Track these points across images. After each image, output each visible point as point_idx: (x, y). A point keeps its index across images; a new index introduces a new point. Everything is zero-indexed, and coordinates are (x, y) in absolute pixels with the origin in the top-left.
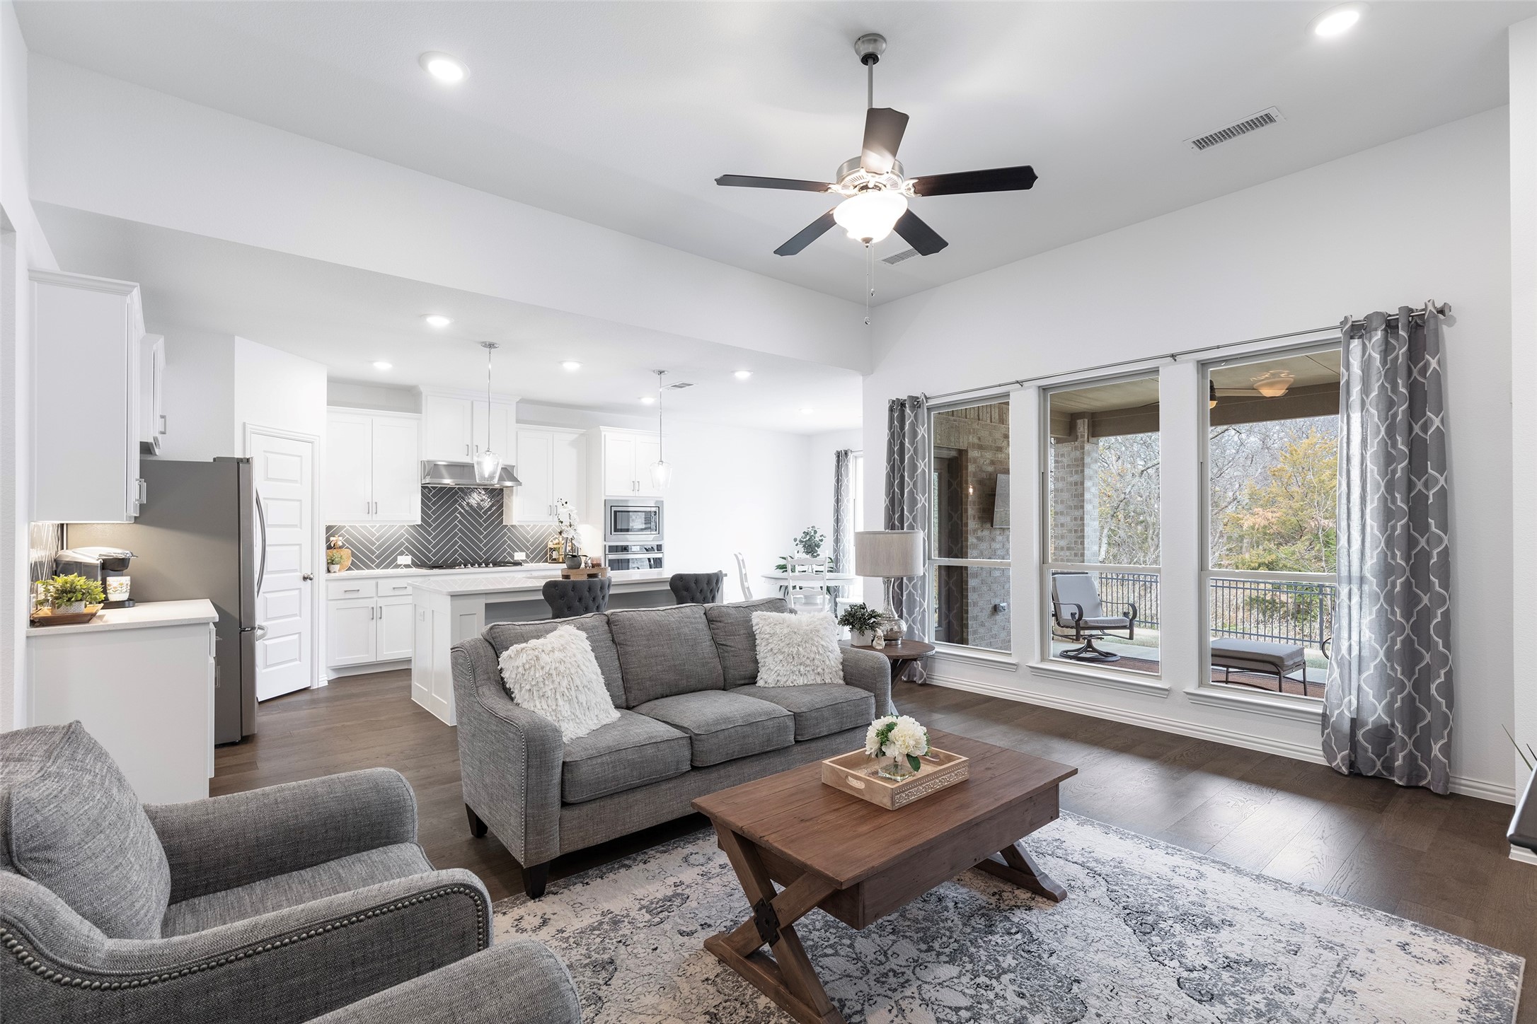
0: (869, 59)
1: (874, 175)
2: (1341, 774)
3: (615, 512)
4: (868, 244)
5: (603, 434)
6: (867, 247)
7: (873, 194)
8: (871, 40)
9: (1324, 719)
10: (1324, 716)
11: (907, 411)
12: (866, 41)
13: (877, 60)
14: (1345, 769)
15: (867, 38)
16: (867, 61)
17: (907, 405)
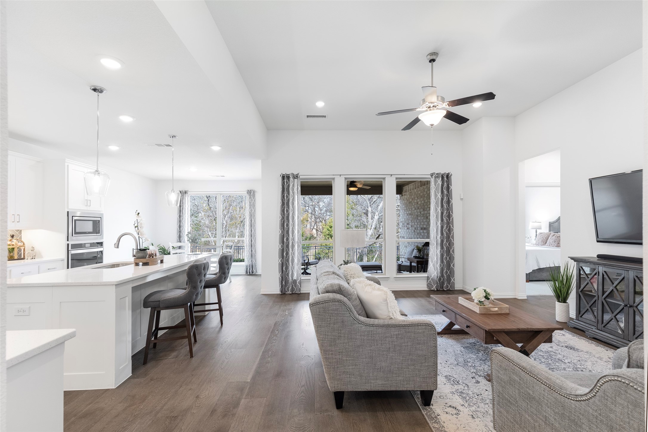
2: (435, 291)
3: (75, 220)
5: (66, 164)
6: (432, 127)
7: (433, 110)
8: (432, 55)
9: (428, 278)
10: (428, 277)
11: (291, 179)
12: (430, 55)
13: (435, 60)
14: (436, 289)
15: (431, 54)
16: (431, 62)
17: (291, 177)
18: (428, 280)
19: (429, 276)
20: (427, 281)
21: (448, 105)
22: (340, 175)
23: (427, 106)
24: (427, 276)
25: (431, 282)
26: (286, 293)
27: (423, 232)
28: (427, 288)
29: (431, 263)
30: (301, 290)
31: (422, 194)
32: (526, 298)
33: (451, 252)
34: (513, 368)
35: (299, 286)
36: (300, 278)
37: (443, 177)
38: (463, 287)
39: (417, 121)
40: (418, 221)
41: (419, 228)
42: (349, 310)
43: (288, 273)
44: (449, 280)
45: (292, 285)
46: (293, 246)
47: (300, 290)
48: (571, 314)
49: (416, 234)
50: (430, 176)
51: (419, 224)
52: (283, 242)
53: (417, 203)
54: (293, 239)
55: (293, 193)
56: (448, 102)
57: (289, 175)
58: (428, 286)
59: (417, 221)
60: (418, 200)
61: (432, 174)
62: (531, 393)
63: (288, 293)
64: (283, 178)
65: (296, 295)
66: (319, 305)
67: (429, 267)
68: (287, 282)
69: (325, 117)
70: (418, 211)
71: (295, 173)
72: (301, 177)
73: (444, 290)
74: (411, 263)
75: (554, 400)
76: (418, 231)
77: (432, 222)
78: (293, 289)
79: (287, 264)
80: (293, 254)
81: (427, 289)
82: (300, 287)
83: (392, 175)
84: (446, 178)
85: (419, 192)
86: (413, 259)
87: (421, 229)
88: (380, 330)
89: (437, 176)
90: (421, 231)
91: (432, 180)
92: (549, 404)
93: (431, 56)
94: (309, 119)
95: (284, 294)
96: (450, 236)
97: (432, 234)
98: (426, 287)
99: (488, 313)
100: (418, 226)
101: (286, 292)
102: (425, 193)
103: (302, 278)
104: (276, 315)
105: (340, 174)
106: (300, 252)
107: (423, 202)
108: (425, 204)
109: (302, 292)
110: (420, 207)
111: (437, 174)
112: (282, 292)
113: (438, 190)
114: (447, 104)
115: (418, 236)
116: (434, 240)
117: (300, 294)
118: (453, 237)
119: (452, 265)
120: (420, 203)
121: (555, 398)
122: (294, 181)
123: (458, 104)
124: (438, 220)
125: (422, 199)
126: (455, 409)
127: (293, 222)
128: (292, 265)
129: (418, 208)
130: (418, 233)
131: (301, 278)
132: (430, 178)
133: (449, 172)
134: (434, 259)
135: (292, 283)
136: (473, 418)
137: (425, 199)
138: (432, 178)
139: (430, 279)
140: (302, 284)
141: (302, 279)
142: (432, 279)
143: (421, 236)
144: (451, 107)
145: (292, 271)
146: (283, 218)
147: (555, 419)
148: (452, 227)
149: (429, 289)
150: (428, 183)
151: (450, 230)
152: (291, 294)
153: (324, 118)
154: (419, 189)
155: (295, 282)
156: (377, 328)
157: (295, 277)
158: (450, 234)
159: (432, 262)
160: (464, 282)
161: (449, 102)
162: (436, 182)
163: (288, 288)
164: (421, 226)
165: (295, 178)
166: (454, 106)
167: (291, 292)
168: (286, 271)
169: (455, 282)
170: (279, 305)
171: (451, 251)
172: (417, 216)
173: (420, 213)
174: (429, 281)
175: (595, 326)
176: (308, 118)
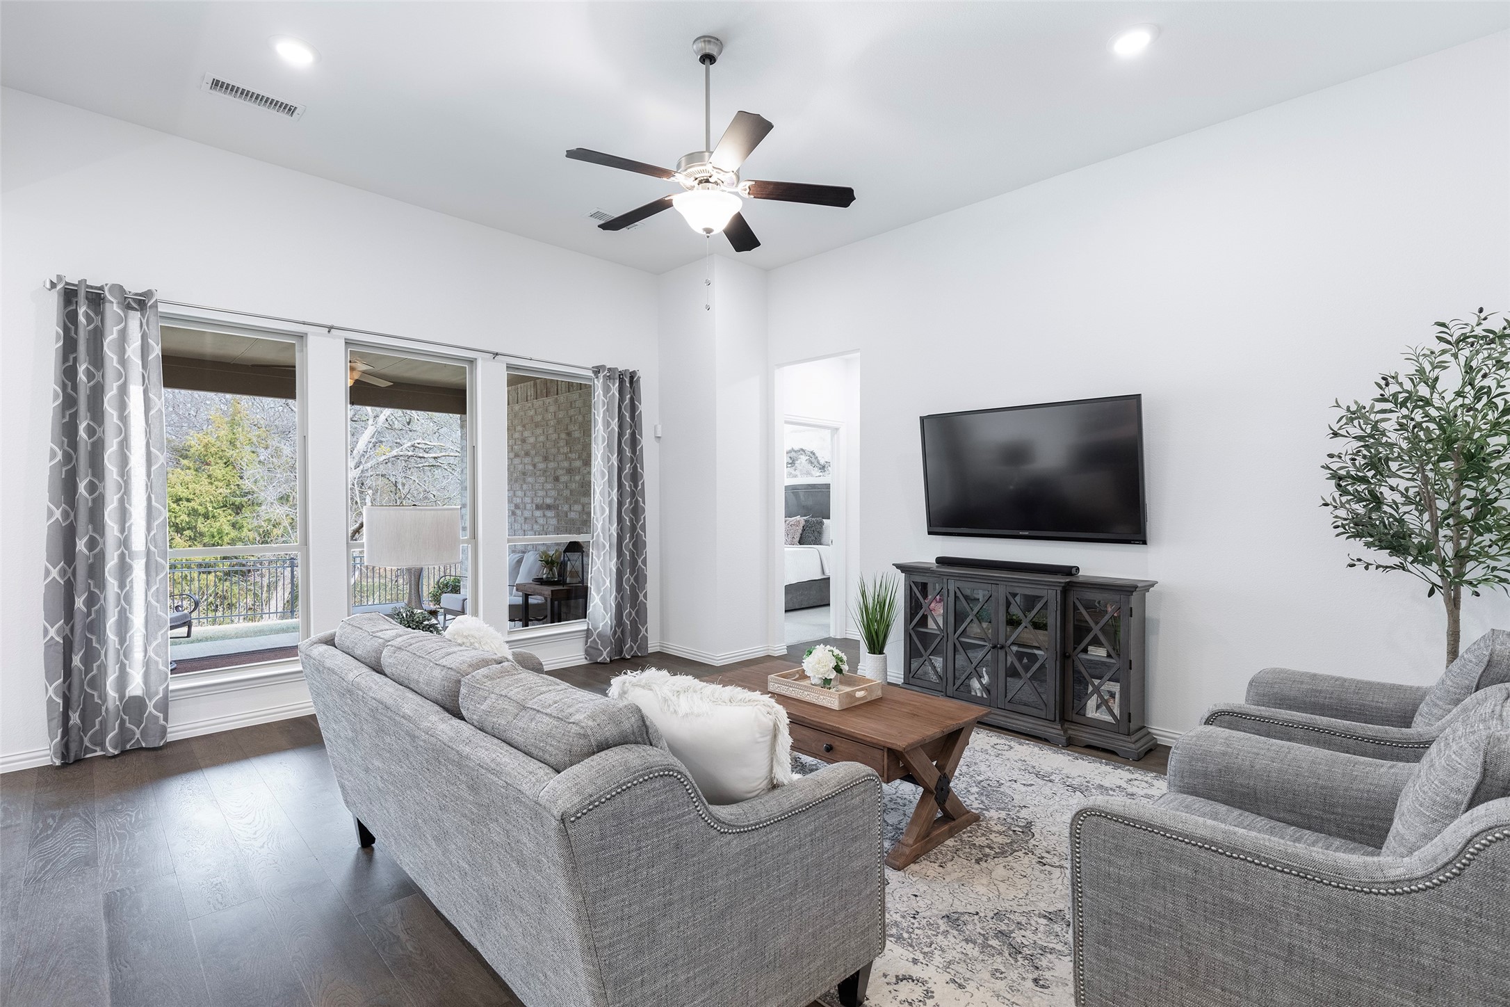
0: (708, 59)
1: (720, 171)
4: (708, 235)
6: (708, 237)
7: (713, 189)
8: (709, 42)
9: (588, 632)
10: (588, 630)
11: (113, 308)
12: (704, 41)
13: (715, 61)
14: (608, 659)
15: (707, 39)
16: (704, 60)
17: (109, 297)
18: (587, 637)
19: (590, 627)
20: (587, 642)
21: (748, 190)
22: (330, 328)
23: (697, 176)
24: (586, 628)
25: (597, 643)
26: (88, 756)
27: (544, 516)
28: (586, 658)
29: (596, 596)
30: (169, 730)
31: (539, 418)
32: (785, 652)
33: (640, 563)
34: (1167, 847)
35: (158, 718)
36: (161, 689)
37: (622, 382)
38: (660, 646)
39: (660, 206)
40: (525, 487)
41: (528, 506)
42: (692, 795)
43: (94, 676)
44: (635, 632)
45: (122, 719)
46: (124, 569)
47: (164, 732)
48: (890, 676)
49: (521, 520)
50: (590, 374)
51: (528, 493)
52: (69, 554)
53: (524, 441)
54: (125, 543)
55: (123, 361)
56: (754, 183)
57: (101, 288)
58: (587, 652)
59: (522, 488)
60: (526, 434)
61: (597, 367)
62: (1239, 898)
63: (99, 753)
64: (69, 295)
65: (144, 753)
66: (598, 810)
67: (591, 605)
68: (90, 711)
69: (291, 110)
70: (527, 460)
71: (134, 287)
72: (162, 308)
73: (624, 659)
74: (526, 596)
75: (1321, 903)
76: (527, 514)
77: (598, 491)
78: (124, 734)
79: (89, 641)
80: (122, 602)
81: (584, 662)
82: (162, 722)
83: (497, 354)
84: (628, 383)
85: (532, 413)
86: (533, 586)
87: (538, 507)
88: (775, 835)
89: (608, 374)
90: (538, 513)
91: (599, 384)
92: (1305, 916)
93: (706, 43)
94: (220, 96)
95: (78, 761)
96: (638, 527)
97: (597, 520)
98: (583, 657)
99: (853, 705)
100: (528, 500)
101: (87, 750)
102: (549, 416)
103: (171, 688)
104: (87, 864)
105: (330, 324)
106: (161, 590)
107: (542, 438)
108: (548, 445)
109: (171, 737)
110: (533, 452)
111: (610, 370)
112: (64, 756)
113: (612, 410)
114: (747, 187)
115: (526, 527)
116: (604, 536)
117: (169, 745)
118: (643, 528)
119: (641, 596)
120: (532, 440)
121: (1328, 899)
122: (126, 317)
123: (771, 196)
124: (612, 486)
125: (539, 431)
126: (913, 981)
127: (122, 476)
128: (122, 640)
129: (527, 454)
130: (526, 519)
131: (168, 686)
132: (590, 379)
133: (636, 370)
134: (604, 582)
135: (121, 713)
136: (961, 986)
137: (550, 432)
138: (597, 377)
139: (595, 636)
140: (170, 711)
141: (172, 691)
142: (599, 635)
143: (536, 527)
144: (752, 196)
145: (120, 668)
146: (69, 458)
147: (1325, 948)
148: (641, 504)
149: (590, 660)
150: (584, 390)
151: (637, 511)
152: (114, 757)
153: (283, 116)
154: (530, 405)
155: (134, 707)
156: (768, 828)
157: (136, 687)
158: (638, 520)
159: (598, 591)
160: (663, 634)
161: (756, 181)
162: (607, 390)
163: (103, 732)
164: (535, 499)
165: (129, 307)
166: (759, 196)
167: (115, 748)
168: (88, 669)
169: (649, 636)
170: (75, 815)
171: (640, 561)
172: (524, 474)
173: (534, 466)
174: (591, 642)
175: (942, 692)
176: (213, 92)
